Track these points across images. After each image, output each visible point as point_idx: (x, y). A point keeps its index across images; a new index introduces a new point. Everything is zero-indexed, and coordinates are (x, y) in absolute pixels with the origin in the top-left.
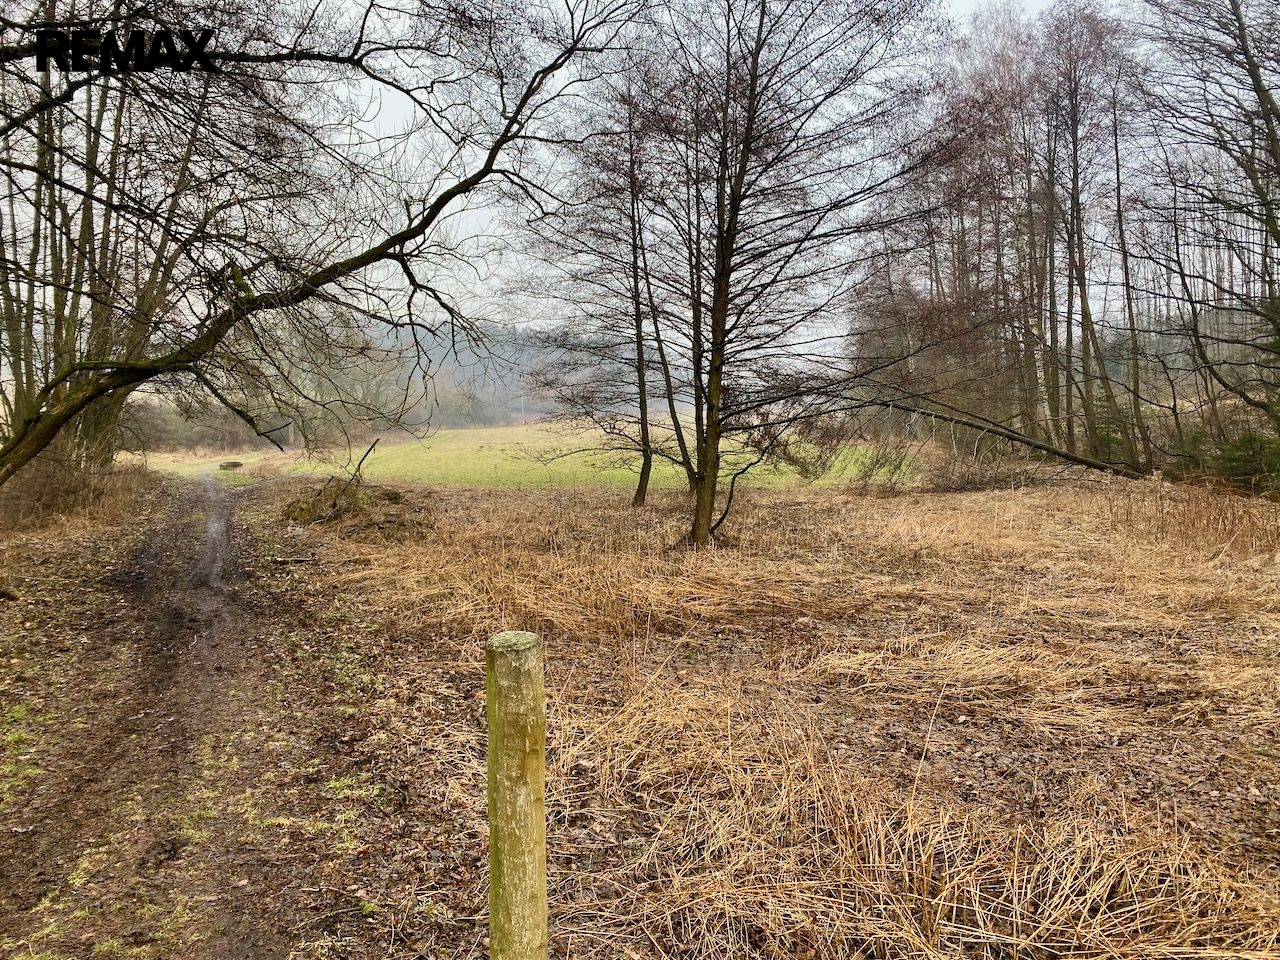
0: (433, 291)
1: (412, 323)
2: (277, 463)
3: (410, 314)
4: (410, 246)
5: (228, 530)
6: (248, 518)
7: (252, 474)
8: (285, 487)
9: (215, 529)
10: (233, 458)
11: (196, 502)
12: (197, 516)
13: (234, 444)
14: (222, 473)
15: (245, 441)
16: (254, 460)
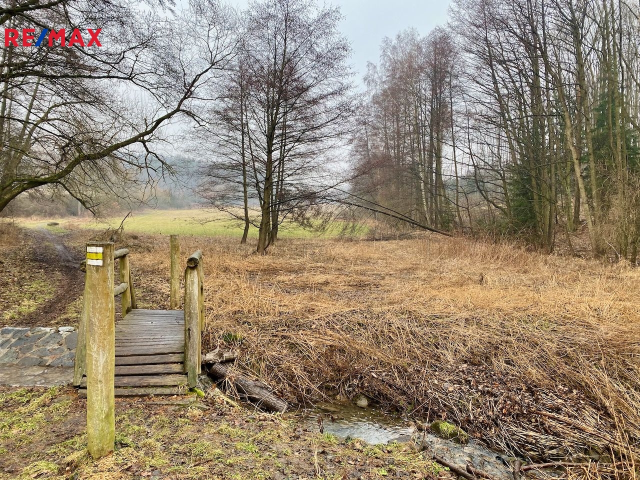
0: (155, 154)
1: (147, 167)
2: (76, 224)
3: (146, 163)
4: (146, 138)
5: (66, 248)
6: (72, 244)
7: (65, 228)
8: (83, 233)
9: (59, 247)
10: (51, 221)
11: (43, 239)
12: (47, 244)
13: (51, 214)
14: (49, 228)
15: (57, 214)
16: (63, 222)
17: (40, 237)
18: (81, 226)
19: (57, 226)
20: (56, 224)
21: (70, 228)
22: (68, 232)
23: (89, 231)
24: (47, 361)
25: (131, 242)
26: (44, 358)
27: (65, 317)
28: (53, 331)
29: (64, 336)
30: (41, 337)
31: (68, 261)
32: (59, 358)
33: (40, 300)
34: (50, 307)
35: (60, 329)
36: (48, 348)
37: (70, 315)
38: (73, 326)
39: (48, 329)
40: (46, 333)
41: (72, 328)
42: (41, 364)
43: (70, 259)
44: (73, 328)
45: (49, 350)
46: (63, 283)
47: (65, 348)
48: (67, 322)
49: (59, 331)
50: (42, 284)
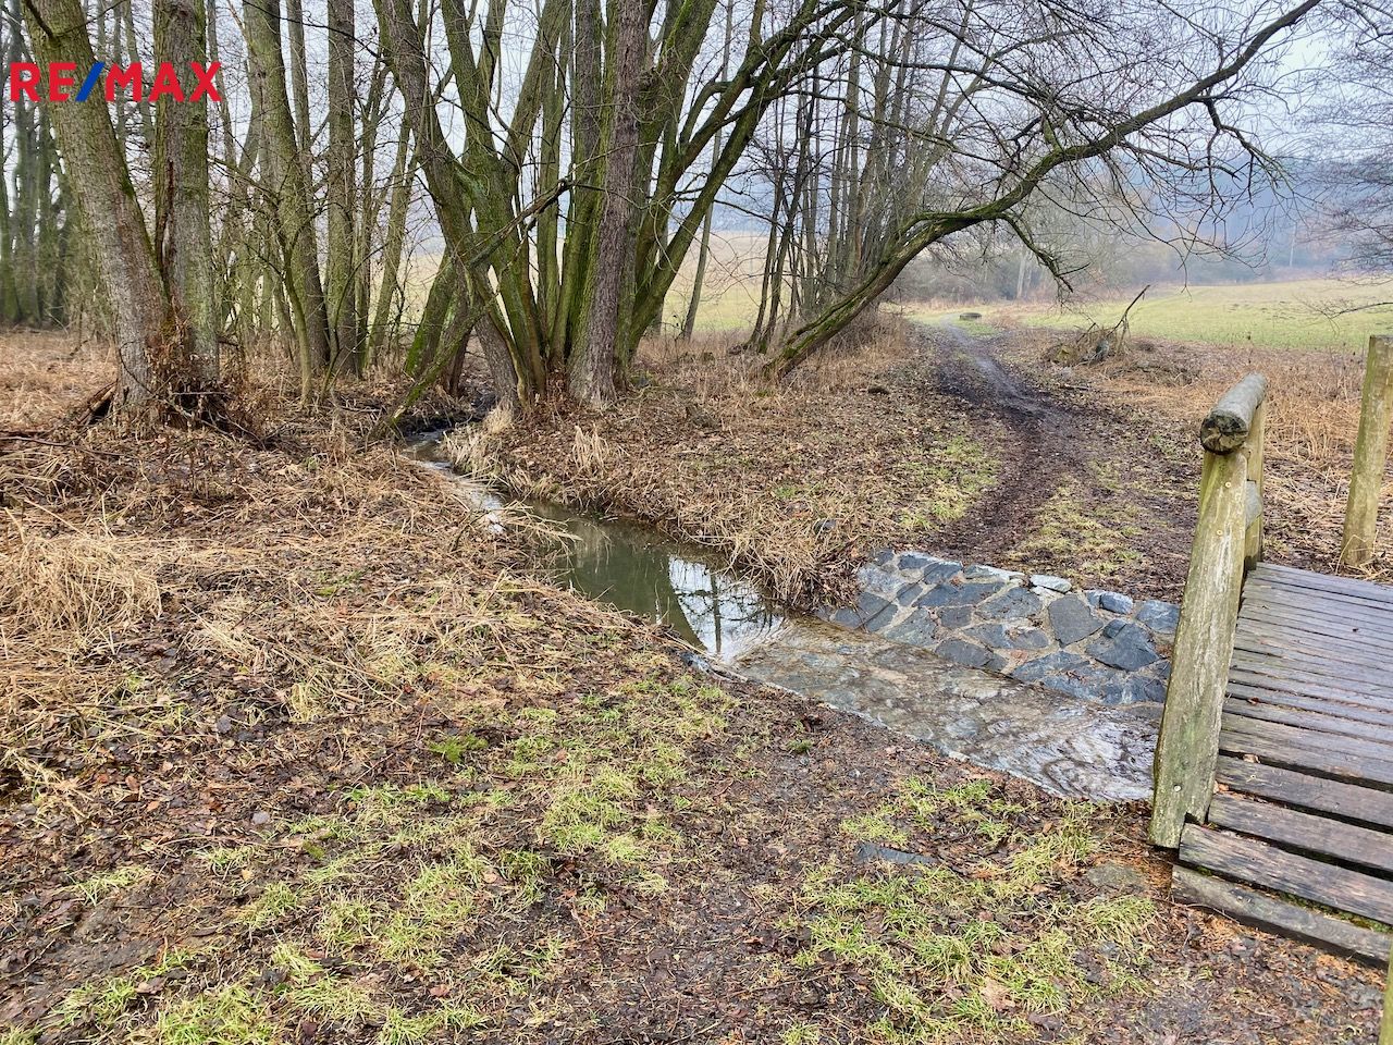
0: (1237, 132)
1: (1210, 166)
2: (1014, 316)
3: (1209, 158)
4: (1217, 90)
5: (999, 366)
6: (1010, 359)
7: (995, 324)
8: (1031, 336)
9: (986, 365)
10: (966, 310)
11: (952, 346)
12: (962, 356)
13: (967, 296)
14: (964, 324)
15: (976, 294)
16: (988, 312)
17: (948, 343)
18: (1024, 321)
19: (978, 321)
20: (976, 316)
21: (1004, 324)
22: (1000, 332)
23: (1042, 330)
24: (1003, 662)
25: (1144, 359)
26: (997, 651)
27: (1039, 543)
28: (1016, 583)
29: (1046, 603)
30: (989, 594)
31: (1011, 397)
32: (1035, 662)
33: (971, 487)
34: (997, 509)
35: (1036, 579)
36: (1007, 626)
37: (1049, 540)
38: (1065, 577)
39: (1004, 574)
40: (999, 585)
41: (1063, 581)
42: (991, 668)
43: (1014, 391)
44: (1067, 584)
45: (1007, 633)
46: (1012, 449)
47: (1047, 633)
48: (1046, 559)
49: (1031, 585)
50: (969, 448)
